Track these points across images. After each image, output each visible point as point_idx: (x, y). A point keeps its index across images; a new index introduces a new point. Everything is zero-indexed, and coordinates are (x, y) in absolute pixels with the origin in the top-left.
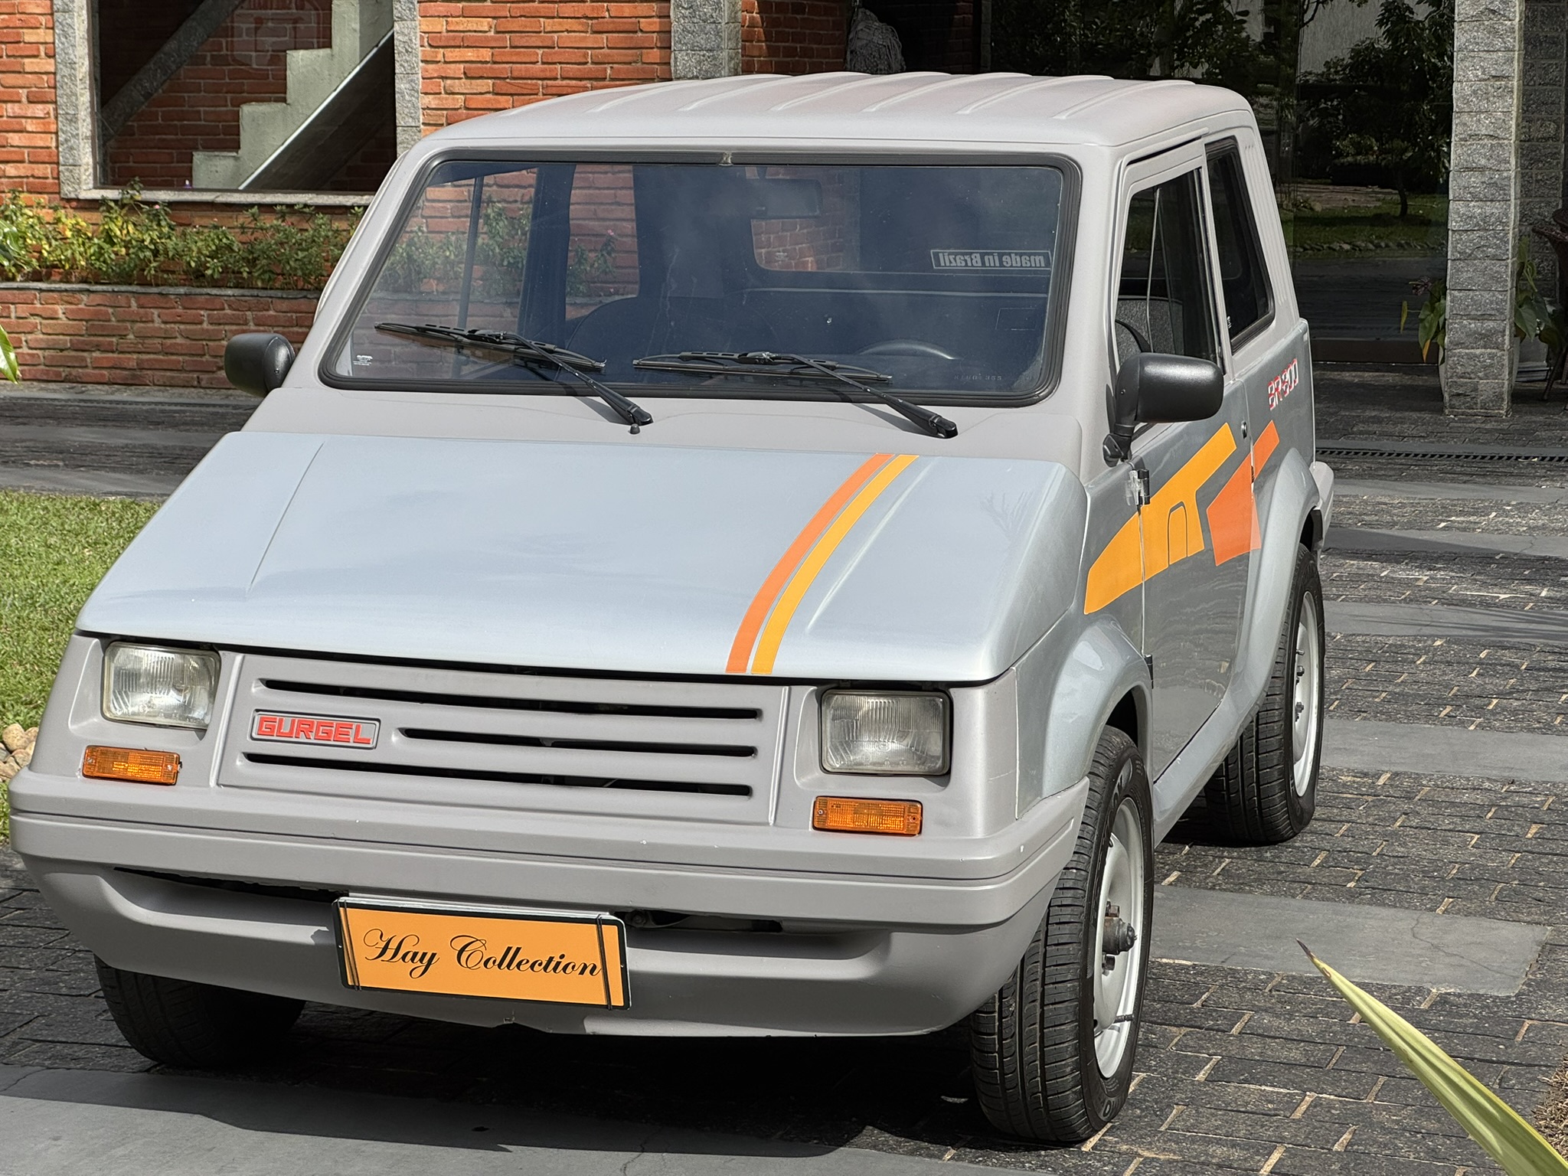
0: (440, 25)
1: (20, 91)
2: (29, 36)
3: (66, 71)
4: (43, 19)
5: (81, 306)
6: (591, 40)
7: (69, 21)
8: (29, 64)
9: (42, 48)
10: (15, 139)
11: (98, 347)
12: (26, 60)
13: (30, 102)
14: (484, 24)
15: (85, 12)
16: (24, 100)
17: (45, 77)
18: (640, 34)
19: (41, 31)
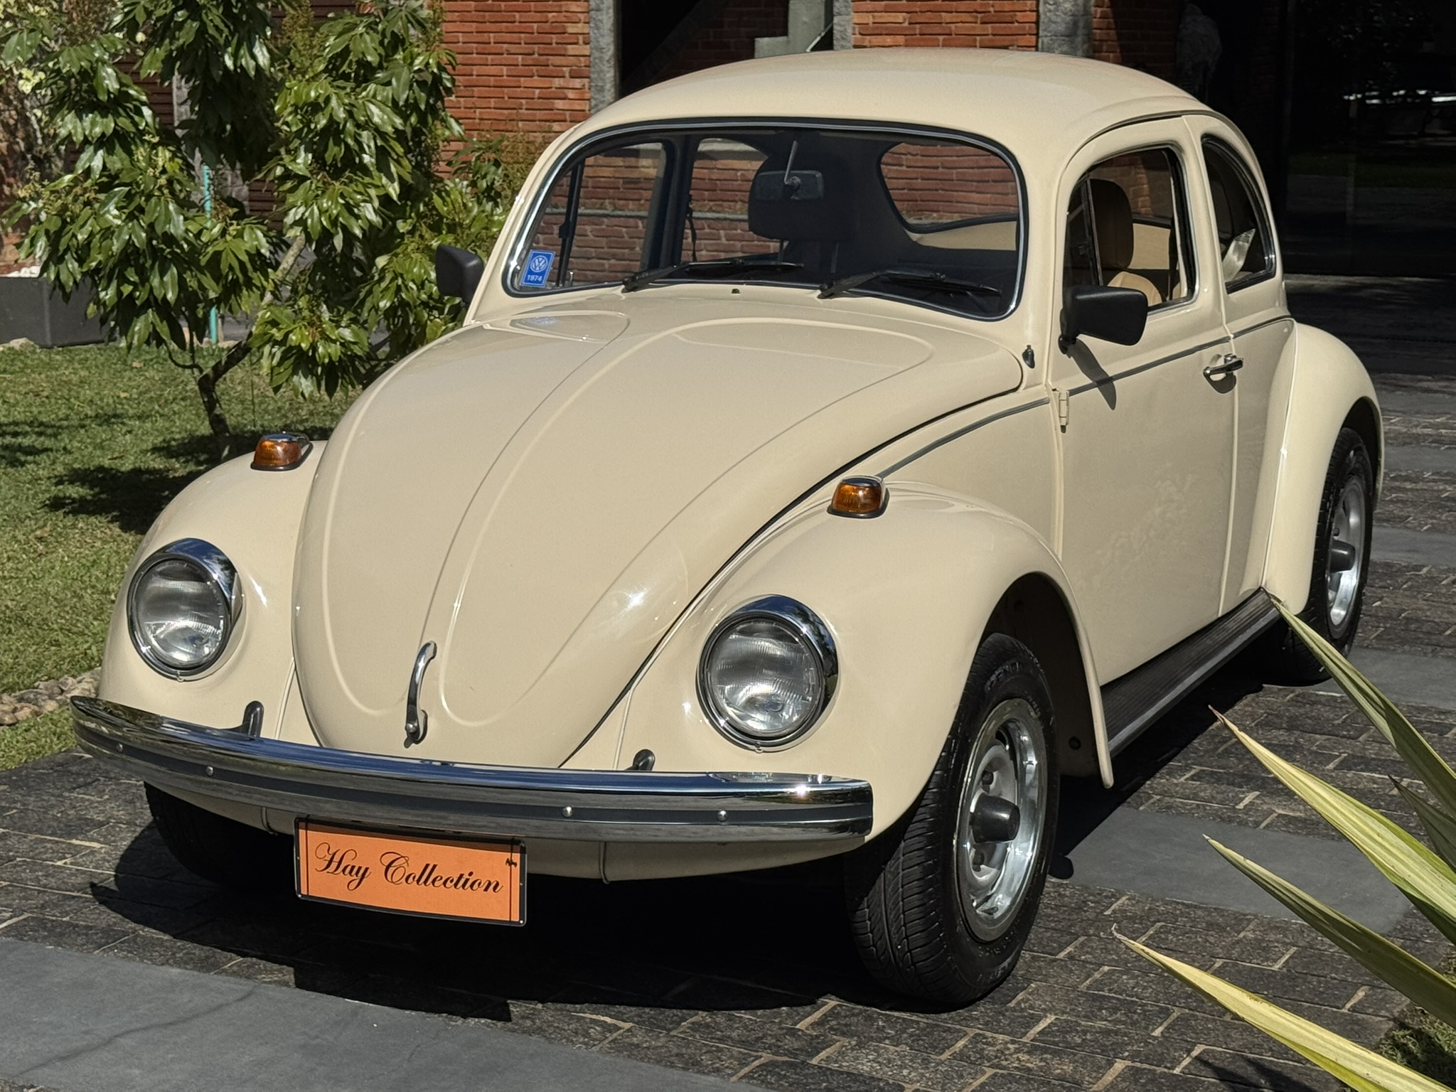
0: (869, 19)
1: (565, 69)
2: (571, 29)
3: (597, 54)
4: (582, 16)
5: (604, 227)
6: (979, 28)
7: (600, 17)
8: (571, 49)
9: (581, 37)
10: (560, 104)
11: (614, 256)
12: (569, 46)
13: (571, 77)
14: (900, 17)
15: (611, 11)
16: (567, 75)
17: (582, 59)
18: (1016, 24)
19: (580, 25)
